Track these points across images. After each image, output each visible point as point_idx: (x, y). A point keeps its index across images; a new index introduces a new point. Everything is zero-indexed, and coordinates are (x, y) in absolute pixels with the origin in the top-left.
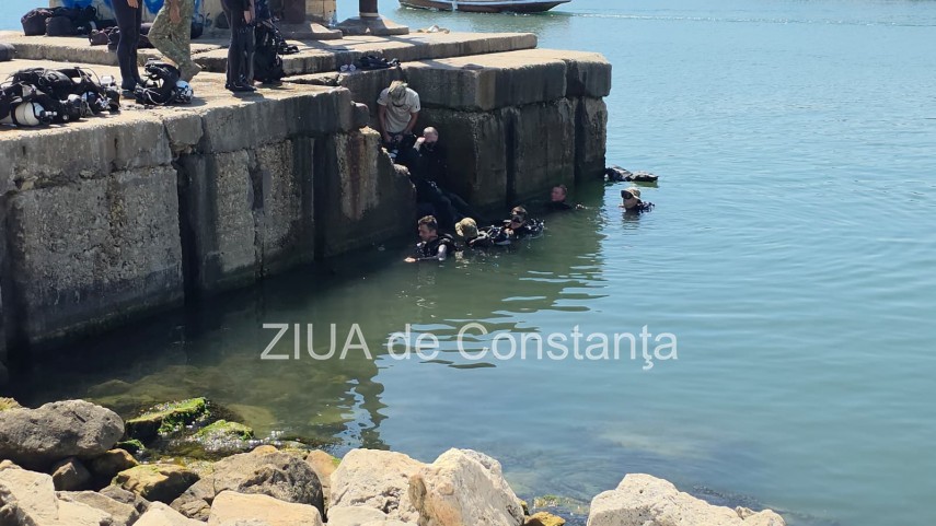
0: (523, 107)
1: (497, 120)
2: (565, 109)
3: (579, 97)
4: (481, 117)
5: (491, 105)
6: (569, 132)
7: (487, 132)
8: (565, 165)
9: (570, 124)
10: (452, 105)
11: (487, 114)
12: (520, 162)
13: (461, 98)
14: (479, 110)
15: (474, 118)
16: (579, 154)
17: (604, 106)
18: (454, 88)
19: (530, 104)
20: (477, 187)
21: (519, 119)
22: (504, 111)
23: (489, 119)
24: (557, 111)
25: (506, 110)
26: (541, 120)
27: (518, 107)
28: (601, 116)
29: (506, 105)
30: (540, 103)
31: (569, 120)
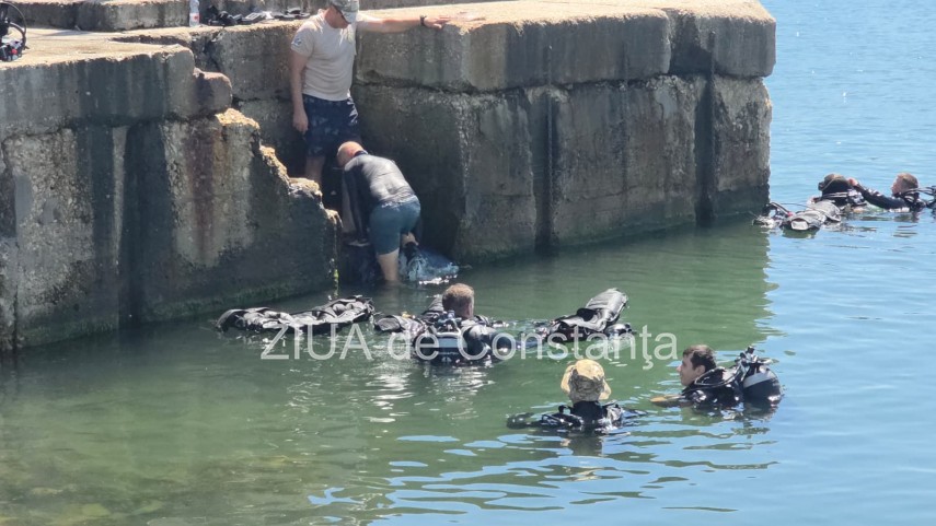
0: (573, 88)
1: (513, 109)
2: (672, 97)
3: (708, 76)
4: (476, 102)
5: (499, 81)
6: (681, 135)
7: (487, 128)
8: (673, 193)
9: (681, 122)
10: (427, 81)
11: (491, 98)
12: (566, 184)
13: (440, 71)
14: (471, 91)
15: (461, 104)
16: (705, 178)
17: (764, 94)
18: (429, 52)
19: (589, 84)
20: (467, 222)
21: (564, 109)
22: (532, 95)
23: (492, 105)
24: (652, 99)
25: (539, 91)
26: (613, 111)
27: (562, 87)
28: (755, 112)
29: (535, 83)
30: (614, 84)
31: (680, 115)
